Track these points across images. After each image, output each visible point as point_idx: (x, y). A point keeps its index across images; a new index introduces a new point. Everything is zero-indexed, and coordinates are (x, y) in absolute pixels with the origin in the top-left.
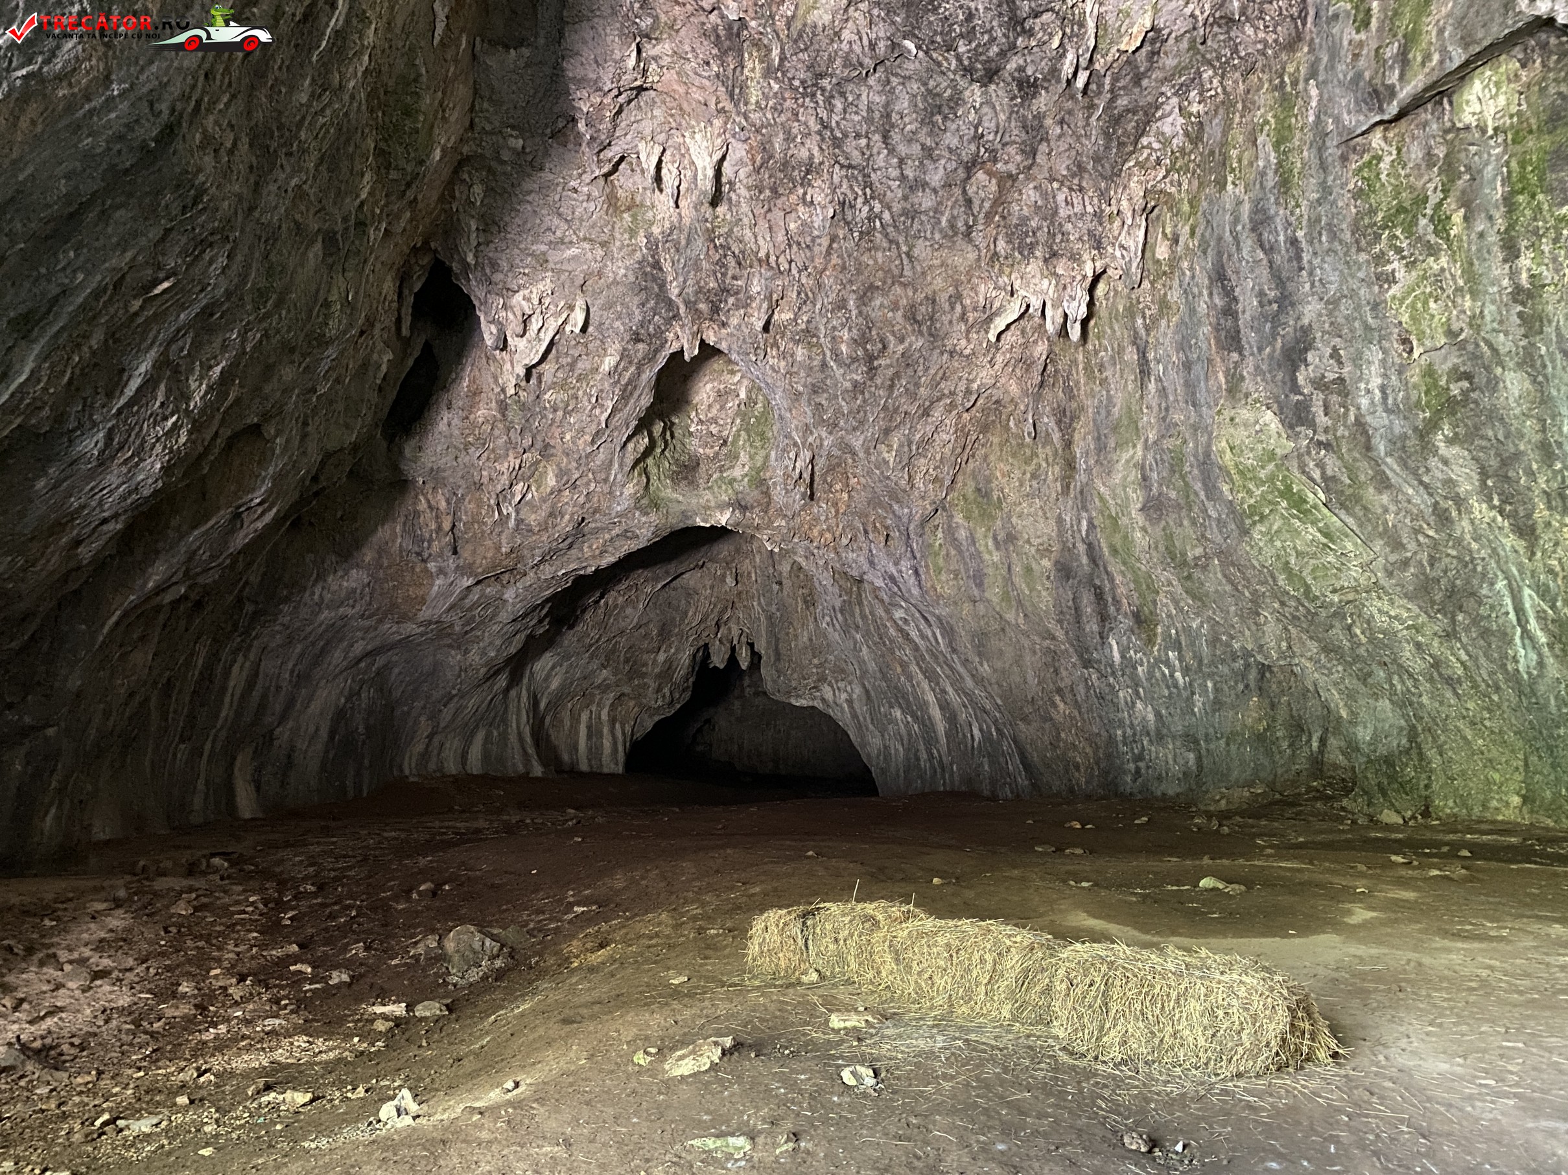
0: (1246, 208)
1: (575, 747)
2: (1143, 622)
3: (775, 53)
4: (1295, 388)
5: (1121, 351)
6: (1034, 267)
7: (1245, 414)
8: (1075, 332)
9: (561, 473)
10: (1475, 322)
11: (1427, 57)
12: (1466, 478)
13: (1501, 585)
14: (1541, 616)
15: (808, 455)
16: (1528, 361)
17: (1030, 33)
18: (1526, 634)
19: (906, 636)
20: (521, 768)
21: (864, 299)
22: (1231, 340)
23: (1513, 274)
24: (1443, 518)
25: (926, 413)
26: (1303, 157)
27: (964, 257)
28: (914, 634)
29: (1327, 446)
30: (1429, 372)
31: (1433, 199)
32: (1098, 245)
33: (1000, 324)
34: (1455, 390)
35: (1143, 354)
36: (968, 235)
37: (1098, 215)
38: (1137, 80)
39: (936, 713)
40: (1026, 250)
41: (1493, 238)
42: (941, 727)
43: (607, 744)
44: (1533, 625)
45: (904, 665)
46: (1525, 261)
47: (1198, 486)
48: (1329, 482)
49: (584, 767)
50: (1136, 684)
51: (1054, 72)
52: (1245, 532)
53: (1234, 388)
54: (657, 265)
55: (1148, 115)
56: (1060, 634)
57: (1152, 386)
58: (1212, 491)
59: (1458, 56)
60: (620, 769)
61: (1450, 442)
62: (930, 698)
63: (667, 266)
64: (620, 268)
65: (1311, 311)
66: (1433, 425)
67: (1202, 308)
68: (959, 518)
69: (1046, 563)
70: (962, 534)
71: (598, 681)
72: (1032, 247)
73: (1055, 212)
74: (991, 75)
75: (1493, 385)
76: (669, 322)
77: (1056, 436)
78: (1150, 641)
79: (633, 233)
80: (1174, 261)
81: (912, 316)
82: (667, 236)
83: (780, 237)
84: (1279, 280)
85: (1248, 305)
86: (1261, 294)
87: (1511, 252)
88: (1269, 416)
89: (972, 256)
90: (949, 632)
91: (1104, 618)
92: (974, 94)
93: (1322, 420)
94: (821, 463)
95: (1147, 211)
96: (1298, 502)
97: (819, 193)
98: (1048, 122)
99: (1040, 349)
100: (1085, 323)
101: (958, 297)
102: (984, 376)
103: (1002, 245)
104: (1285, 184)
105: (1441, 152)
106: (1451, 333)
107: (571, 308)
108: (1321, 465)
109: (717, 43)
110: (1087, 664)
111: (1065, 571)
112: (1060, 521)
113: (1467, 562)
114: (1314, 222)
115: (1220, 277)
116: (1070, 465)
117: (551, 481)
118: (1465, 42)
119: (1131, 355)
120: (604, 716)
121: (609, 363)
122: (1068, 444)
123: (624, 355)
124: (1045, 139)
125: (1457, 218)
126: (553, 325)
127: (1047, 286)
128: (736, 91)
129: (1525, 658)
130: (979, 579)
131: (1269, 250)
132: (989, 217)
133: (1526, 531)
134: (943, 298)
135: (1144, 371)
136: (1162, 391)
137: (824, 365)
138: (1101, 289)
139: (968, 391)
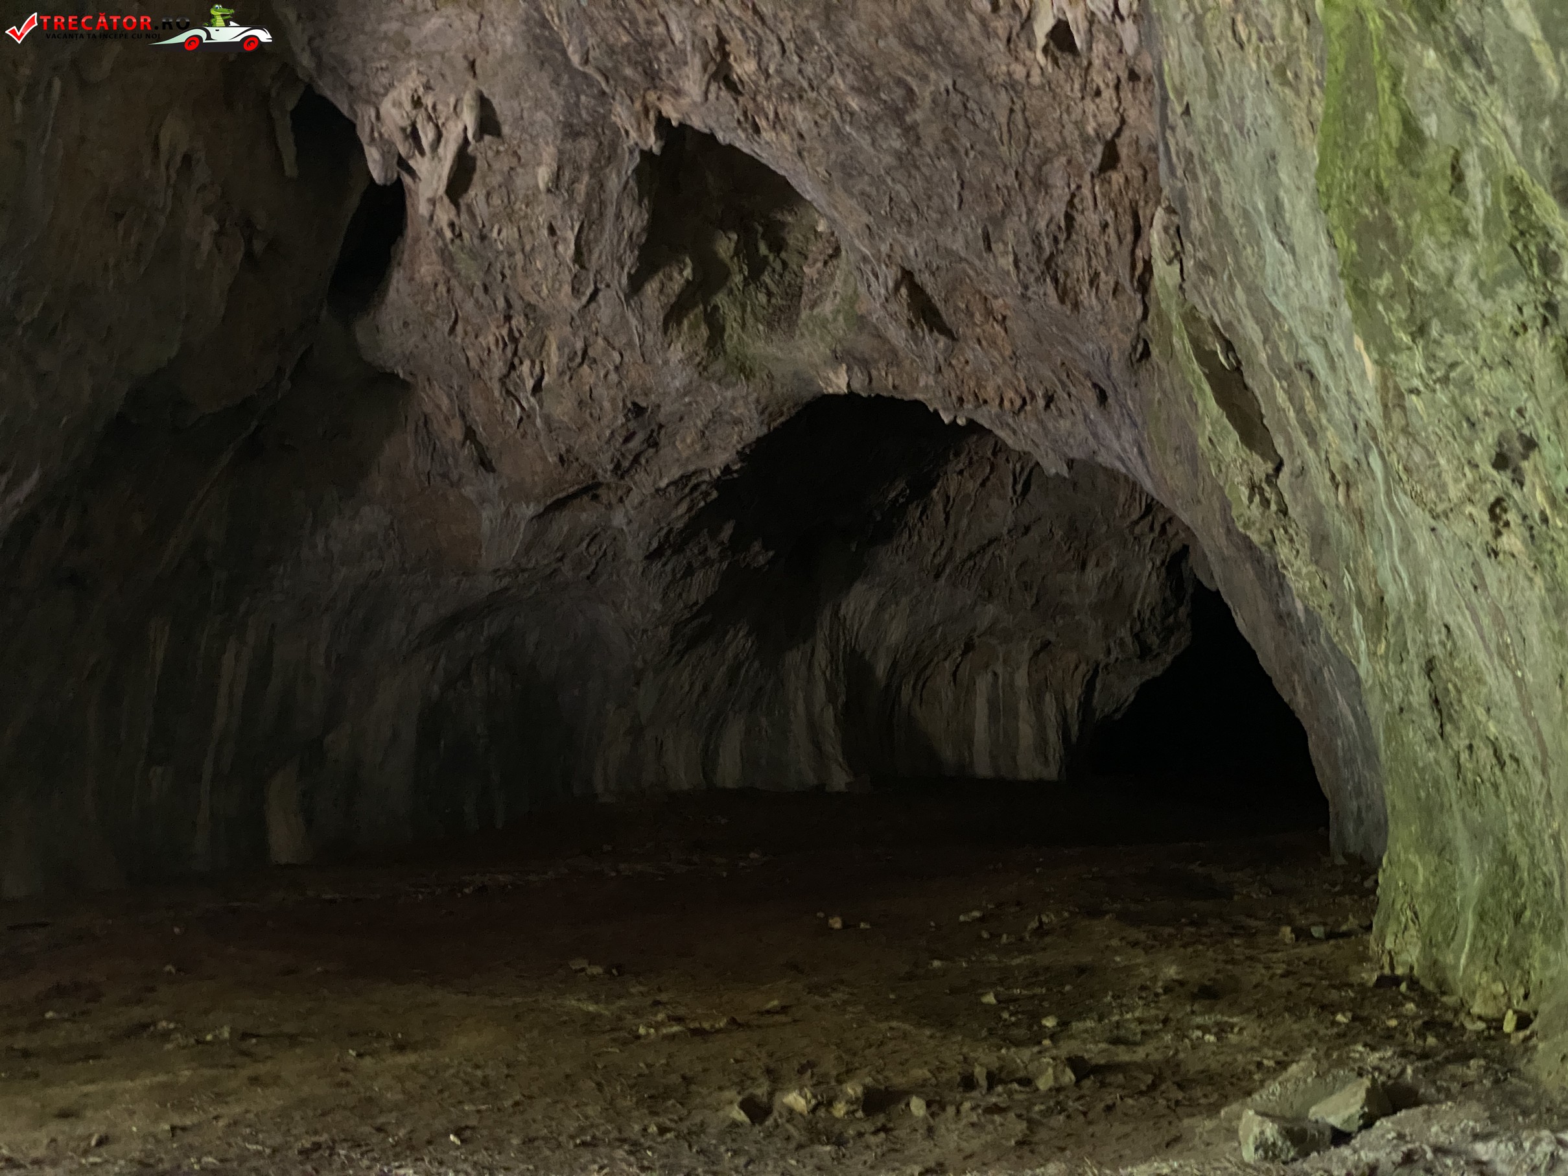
1: (967, 737)
15: (890, 274)
20: (811, 779)
21: (830, 25)
33: (1038, 33)
43: (1026, 730)
49: (983, 768)
54: (545, 23)
60: (1051, 772)
63: (555, 23)
64: (506, 35)
71: (984, 623)
76: (602, 101)
81: (912, 42)
94: (929, 282)
120: (1021, 680)
123: (563, 158)
126: (453, 133)
137: (840, 133)
139: (1086, 141)
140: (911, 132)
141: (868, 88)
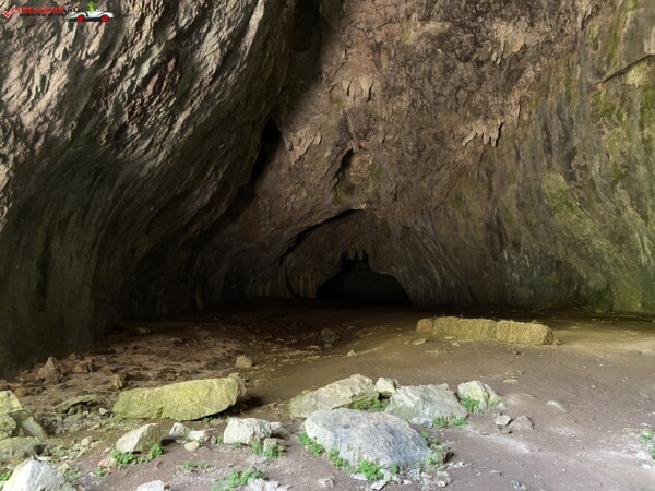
0: (555, 106)
1: (299, 288)
2: (516, 245)
3: (393, 53)
4: (570, 168)
5: (509, 150)
6: (479, 121)
7: (553, 176)
8: (494, 144)
9: (308, 192)
10: (630, 149)
11: (615, 64)
12: (626, 200)
13: (637, 235)
14: (649, 246)
15: (395, 185)
16: (647, 163)
17: (481, 47)
18: (644, 251)
19: (427, 248)
21: (418, 132)
22: (549, 150)
23: (642, 135)
24: (618, 213)
25: (439, 170)
26: (575, 90)
27: (455, 118)
28: (430, 248)
29: (581, 188)
30: (615, 165)
31: (618, 108)
32: (503, 114)
33: (467, 140)
34: (623, 171)
35: (518, 153)
36: (456, 110)
37: (503, 104)
38: (518, 60)
39: (437, 277)
40: (476, 115)
41: (636, 122)
42: (439, 282)
43: (310, 287)
44: (647, 248)
45: (425, 259)
46: (646, 131)
47: (536, 199)
48: (581, 200)
49: (302, 295)
50: (513, 266)
51: (489, 59)
52: (552, 216)
53: (549, 166)
54: (346, 121)
55: (521, 72)
56: (486, 249)
57: (521, 164)
58: (541, 202)
59: (625, 65)
60: (315, 296)
61: (621, 188)
62: (435, 271)
63: (350, 122)
64: (333, 122)
65: (576, 142)
66: (616, 182)
67: (539, 138)
68: (450, 207)
69: (481, 224)
70: (450, 213)
71: (307, 264)
72: (479, 115)
73: (488, 103)
74: (467, 60)
75: (635, 170)
76: (348, 140)
77: (486, 179)
78: (518, 252)
79: (338, 110)
80: (529, 121)
81: (436, 138)
82: (350, 111)
83: (390, 112)
84: (566, 131)
85: (555, 139)
86: (560, 136)
87: (642, 127)
88: (561, 177)
89: (458, 117)
90: (444, 247)
91: (502, 243)
92: (461, 65)
93: (579, 179)
94: (400, 187)
95: (520, 103)
96: (570, 206)
97: (405, 97)
98: (487, 74)
99: (481, 148)
100: (497, 141)
101: (452, 131)
102: (460, 157)
103: (468, 114)
104: (569, 99)
105: (621, 92)
106: (622, 153)
107: (315, 136)
108: (578, 194)
109: (372, 48)
110: (496, 259)
111: (488, 227)
112: (487, 209)
113: (626, 227)
114: (578, 112)
115: (545, 128)
116: (491, 189)
117: (305, 194)
118: (627, 60)
119: (514, 152)
120: (309, 277)
121: (327, 154)
122: (490, 182)
123: (333, 151)
124: (485, 79)
125: (625, 115)
126: (309, 142)
127: (484, 128)
128: (378, 65)
129: (644, 259)
130: (456, 230)
131: (563, 120)
132: (464, 104)
133: (645, 218)
134: (447, 132)
135: (518, 158)
136: (525, 166)
137: (403, 154)
138: (503, 129)
139: (454, 163)
140: (420, 156)
141: (417, 146)
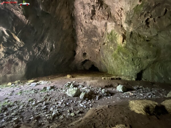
25: (94, 55)
27: (93, 49)
30: (105, 55)
38: (97, 42)
43: (88, 68)
50: (102, 67)
65: (103, 52)
69: (99, 61)
73: (96, 47)
74: (91, 42)
79: (81, 48)
91: (101, 64)
93: (103, 57)
97: (87, 47)
109: (82, 42)
113: (107, 63)
117: (80, 58)
121: (81, 53)
124: (95, 44)
126: (78, 52)
141: (91, 52)
